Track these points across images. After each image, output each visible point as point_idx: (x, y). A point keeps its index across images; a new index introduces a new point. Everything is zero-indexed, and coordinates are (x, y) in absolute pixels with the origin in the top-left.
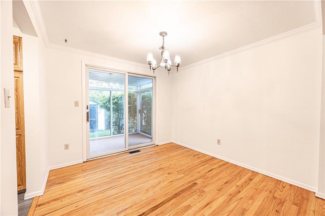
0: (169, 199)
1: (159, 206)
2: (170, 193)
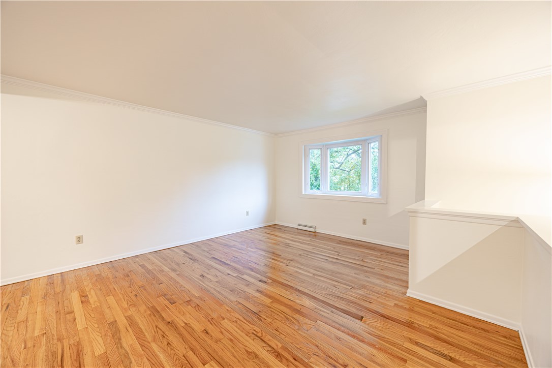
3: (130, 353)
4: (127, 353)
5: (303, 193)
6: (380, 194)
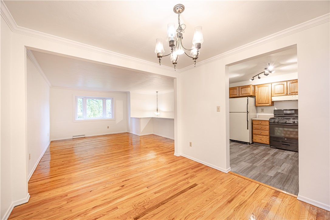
0: (172, 198)
1: (179, 193)
2: (171, 204)
5: (76, 120)
6: (113, 117)
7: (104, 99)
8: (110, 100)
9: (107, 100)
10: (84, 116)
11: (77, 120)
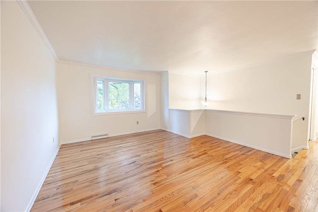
3: (250, 206)
4: (251, 208)
5: (95, 112)
6: (143, 108)
7: (131, 83)
8: (140, 84)
9: (134, 84)
10: (106, 107)
11: (97, 112)
